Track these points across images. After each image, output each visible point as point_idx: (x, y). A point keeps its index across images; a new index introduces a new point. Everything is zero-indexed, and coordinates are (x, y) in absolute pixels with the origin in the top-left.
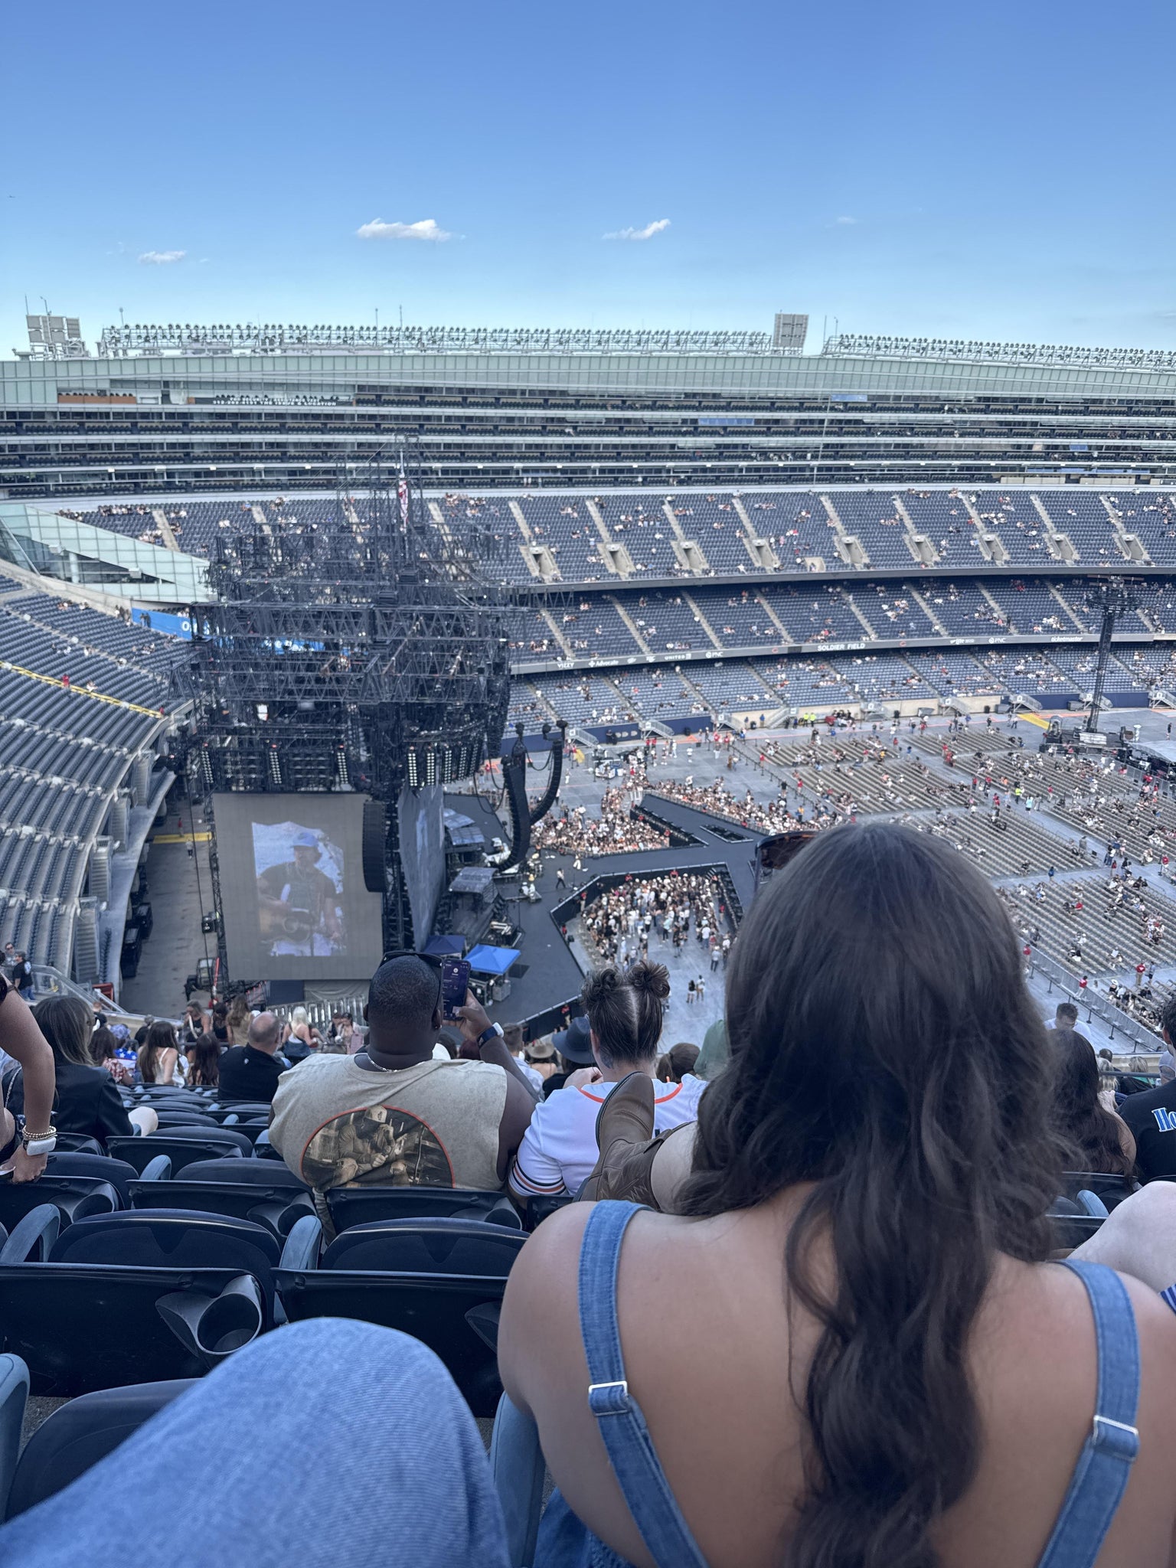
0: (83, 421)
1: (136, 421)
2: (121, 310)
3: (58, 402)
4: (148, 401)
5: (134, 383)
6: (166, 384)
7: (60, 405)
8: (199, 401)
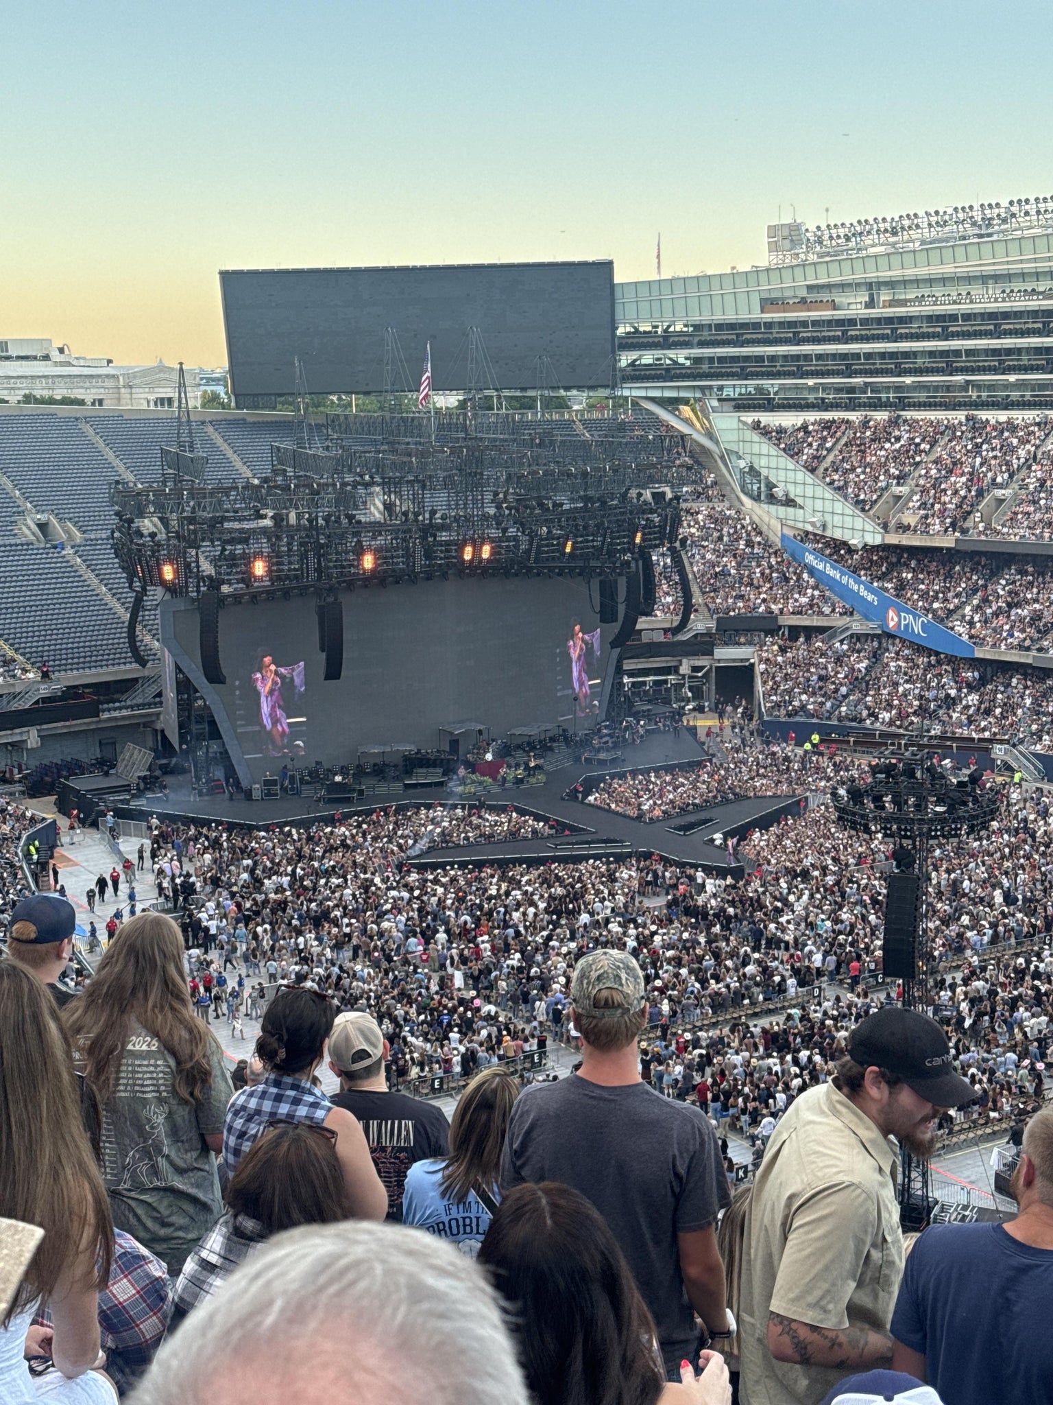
0: (794, 332)
1: (845, 328)
2: (827, 210)
3: (762, 312)
4: (854, 306)
5: (829, 287)
6: (870, 286)
7: (763, 315)
8: (893, 303)
